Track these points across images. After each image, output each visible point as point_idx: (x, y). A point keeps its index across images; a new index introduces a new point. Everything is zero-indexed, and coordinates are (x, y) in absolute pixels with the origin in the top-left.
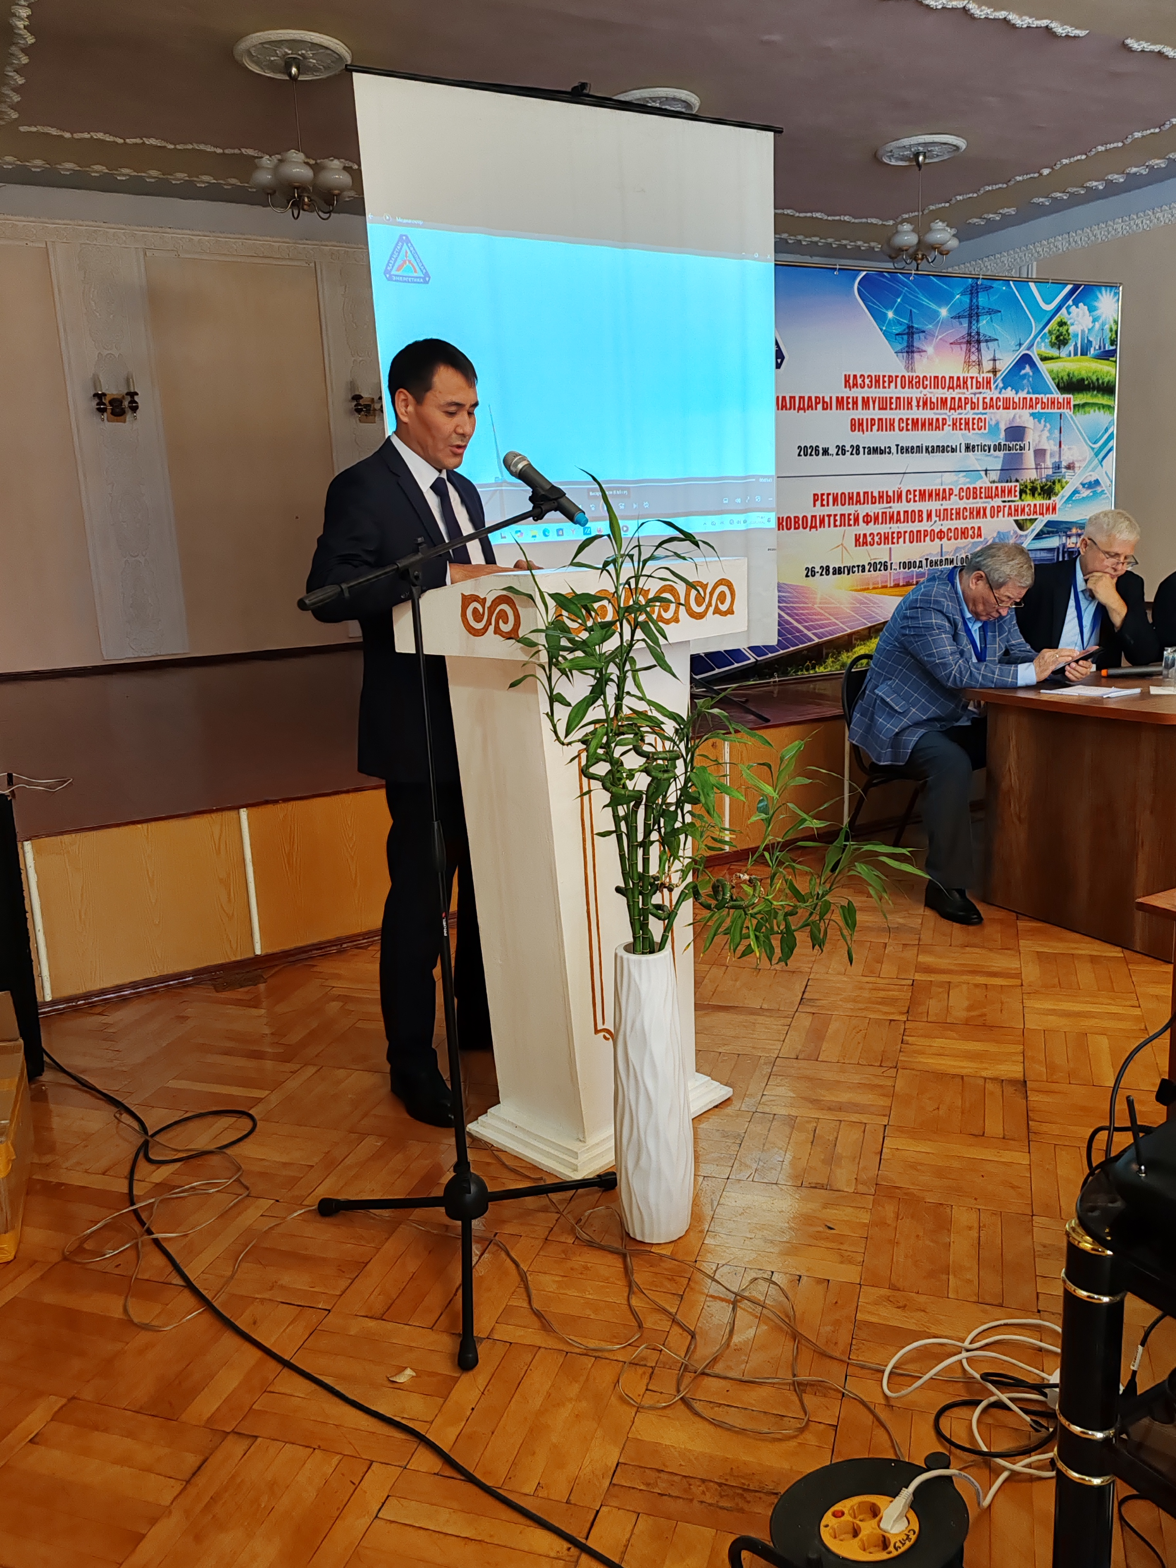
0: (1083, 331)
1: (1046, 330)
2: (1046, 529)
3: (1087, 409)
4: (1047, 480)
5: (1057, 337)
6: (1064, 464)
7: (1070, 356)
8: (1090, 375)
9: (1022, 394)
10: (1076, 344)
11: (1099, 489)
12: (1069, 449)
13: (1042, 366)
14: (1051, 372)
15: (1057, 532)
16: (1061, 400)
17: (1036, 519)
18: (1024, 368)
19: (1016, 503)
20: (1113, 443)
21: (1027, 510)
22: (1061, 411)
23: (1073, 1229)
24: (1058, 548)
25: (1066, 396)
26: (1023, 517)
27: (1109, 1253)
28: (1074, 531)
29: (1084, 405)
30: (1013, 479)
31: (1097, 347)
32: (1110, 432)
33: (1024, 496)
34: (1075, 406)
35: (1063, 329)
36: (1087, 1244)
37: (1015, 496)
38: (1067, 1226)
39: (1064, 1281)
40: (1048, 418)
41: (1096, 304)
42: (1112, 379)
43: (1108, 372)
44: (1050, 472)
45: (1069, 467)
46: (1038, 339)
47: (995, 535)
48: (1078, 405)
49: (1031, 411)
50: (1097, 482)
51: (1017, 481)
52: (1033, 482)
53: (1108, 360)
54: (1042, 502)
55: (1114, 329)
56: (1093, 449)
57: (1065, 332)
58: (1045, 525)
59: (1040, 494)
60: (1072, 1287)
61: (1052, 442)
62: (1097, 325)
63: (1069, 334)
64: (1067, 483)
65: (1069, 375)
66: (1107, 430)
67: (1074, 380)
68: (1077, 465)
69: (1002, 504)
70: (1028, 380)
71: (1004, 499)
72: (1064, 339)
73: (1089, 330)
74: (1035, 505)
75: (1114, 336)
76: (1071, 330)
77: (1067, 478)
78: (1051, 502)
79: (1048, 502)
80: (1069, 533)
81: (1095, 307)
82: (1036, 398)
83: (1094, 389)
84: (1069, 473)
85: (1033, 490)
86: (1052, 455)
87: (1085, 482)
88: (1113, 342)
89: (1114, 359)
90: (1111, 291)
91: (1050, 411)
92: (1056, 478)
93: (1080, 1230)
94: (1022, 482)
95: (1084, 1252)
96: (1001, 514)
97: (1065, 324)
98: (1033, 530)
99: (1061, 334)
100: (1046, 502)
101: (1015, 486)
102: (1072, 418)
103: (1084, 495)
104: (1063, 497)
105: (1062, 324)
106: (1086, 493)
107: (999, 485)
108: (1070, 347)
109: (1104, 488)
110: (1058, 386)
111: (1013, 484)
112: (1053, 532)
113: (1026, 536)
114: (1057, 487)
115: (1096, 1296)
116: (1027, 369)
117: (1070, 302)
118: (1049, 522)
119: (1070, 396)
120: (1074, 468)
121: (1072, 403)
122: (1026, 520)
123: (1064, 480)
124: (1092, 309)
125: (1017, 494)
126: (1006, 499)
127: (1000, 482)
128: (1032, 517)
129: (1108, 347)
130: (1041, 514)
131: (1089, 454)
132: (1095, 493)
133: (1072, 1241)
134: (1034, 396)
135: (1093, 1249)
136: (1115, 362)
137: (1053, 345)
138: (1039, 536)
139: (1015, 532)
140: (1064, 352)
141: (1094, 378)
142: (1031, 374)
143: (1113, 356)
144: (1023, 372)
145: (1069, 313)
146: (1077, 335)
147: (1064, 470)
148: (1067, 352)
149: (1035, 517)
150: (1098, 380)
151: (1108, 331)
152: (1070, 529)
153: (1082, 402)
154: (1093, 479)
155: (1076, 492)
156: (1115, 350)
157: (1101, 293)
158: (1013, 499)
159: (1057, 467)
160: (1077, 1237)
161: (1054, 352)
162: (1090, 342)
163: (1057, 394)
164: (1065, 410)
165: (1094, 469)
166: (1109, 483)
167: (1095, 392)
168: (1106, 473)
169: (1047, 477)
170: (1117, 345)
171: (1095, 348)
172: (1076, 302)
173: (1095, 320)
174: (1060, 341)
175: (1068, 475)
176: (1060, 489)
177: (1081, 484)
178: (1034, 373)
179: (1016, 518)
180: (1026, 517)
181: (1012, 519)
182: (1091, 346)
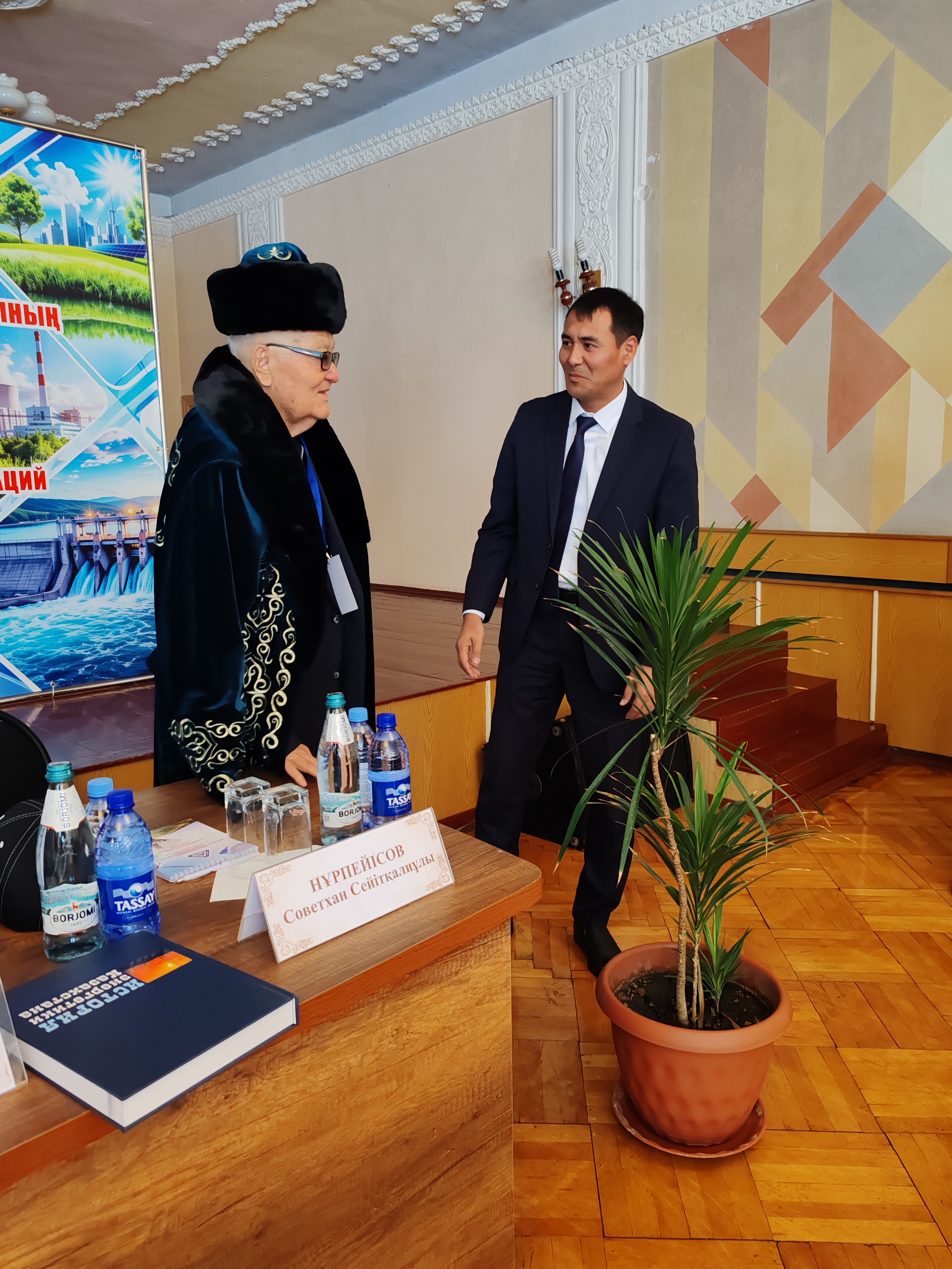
0: (69, 208)
2: (24, 513)
3: (94, 329)
4: (18, 435)
5: (11, 208)
6: (53, 411)
7: (44, 240)
8: (94, 278)
10: (56, 226)
11: (135, 454)
12: (63, 389)
14: (3, 262)
15: (51, 517)
16: (34, 310)
20: (157, 386)
22: (37, 327)
24: (58, 543)
25: (44, 305)
28: (89, 514)
29: (88, 324)
31: (105, 237)
32: (150, 368)
34: (67, 323)
35: (25, 197)
40: (6, 336)
41: (94, 169)
42: (147, 291)
43: (131, 279)
44: (24, 422)
45: (66, 417)
48: (75, 322)
50: (130, 443)
53: (132, 260)
54: (10, 469)
55: (138, 213)
56: (115, 392)
57: (27, 203)
58: (22, 506)
59: (3, 457)
61: (21, 376)
62: (100, 203)
63: (38, 208)
64: (64, 441)
65: (45, 272)
66: (141, 366)
67: (59, 281)
68: (83, 414)
72: (28, 213)
73: (82, 207)
75: (138, 226)
76: (42, 200)
77: (64, 434)
78: (32, 469)
79: (25, 469)
80: (78, 518)
81: (93, 173)
83: (105, 300)
84: (71, 425)
86: (22, 396)
87: (105, 441)
88: (137, 234)
89: (144, 260)
90: (123, 156)
91: (8, 324)
92: (39, 432)
97: (27, 189)
99: (20, 204)
100: (19, 469)
102: (62, 341)
103: (105, 461)
104: (57, 463)
105: (18, 187)
106: (108, 458)
108: (45, 227)
109: (146, 452)
110: (24, 287)
112: (41, 517)
114: (43, 447)
117: (34, 156)
118: (29, 501)
119: (56, 305)
120: (77, 419)
121: (60, 319)
123: (57, 437)
124: (84, 176)
129: (128, 239)
130: (14, 488)
131: (106, 399)
132: (126, 458)
136: (147, 265)
137: (3, 219)
138: (9, 522)
140: (30, 233)
141: (105, 285)
143: (142, 256)
145: (34, 174)
146: (58, 212)
147: (54, 422)
148: (39, 236)
150: (111, 287)
151: (126, 217)
152: (79, 512)
153: (83, 317)
154: (120, 438)
155: (84, 456)
156: (144, 247)
157: (102, 154)
159: (39, 415)
161: (6, 231)
162: (89, 228)
163: (21, 299)
164: (45, 327)
165: (122, 423)
166: (155, 445)
167: (110, 306)
168: (148, 429)
169: (18, 430)
170: (146, 240)
171: (100, 238)
172: (49, 158)
173: (93, 194)
174: (18, 215)
175: (66, 428)
176: (50, 450)
177: (96, 444)
182: (92, 234)
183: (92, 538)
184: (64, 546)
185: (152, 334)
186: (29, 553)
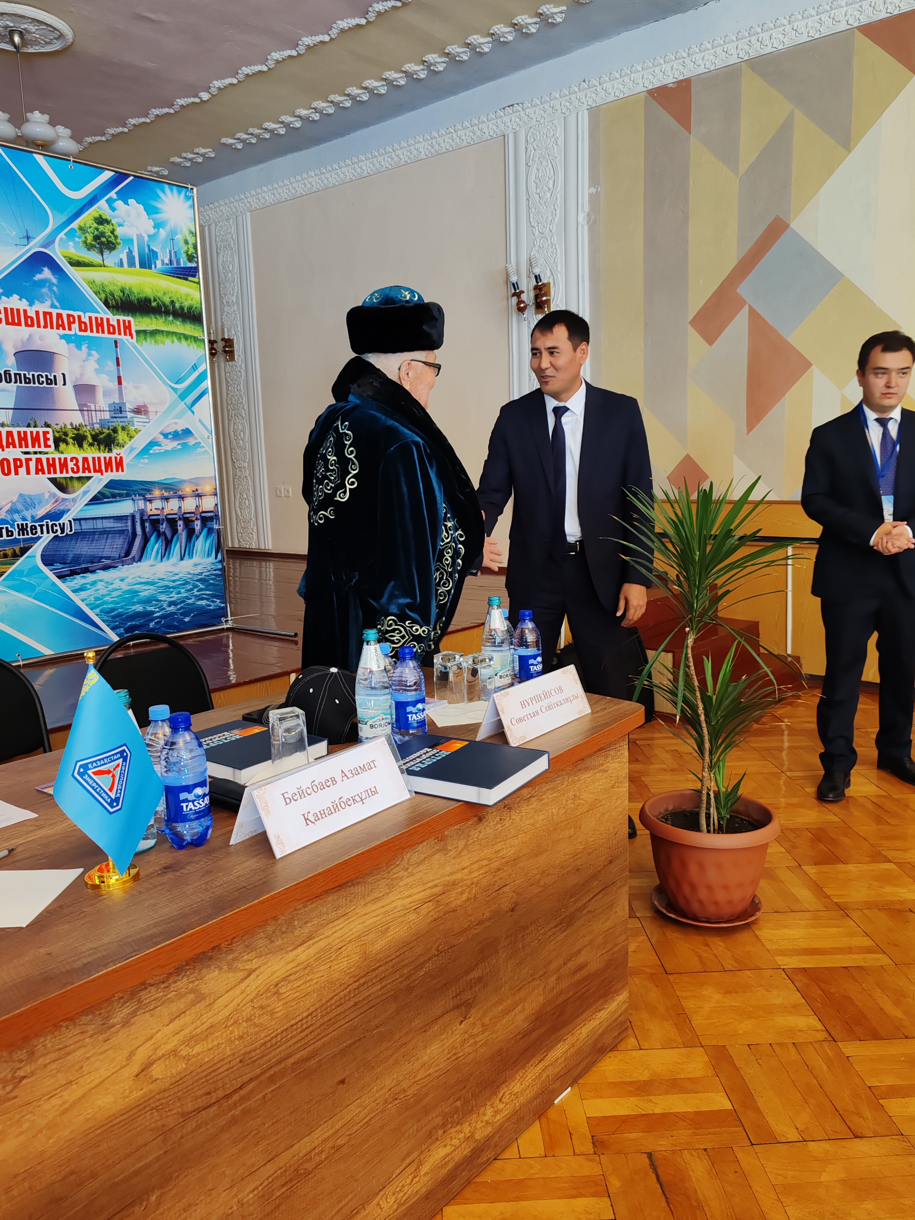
0: (139, 237)
1: (75, 225)
2: (107, 492)
3: (159, 338)
4: (102, 427)
5: (96, 238)
6: (129, 406)
7: (121, 265)
8: (160, 295)
9: (42, 307)
10: (130, 252)
11: (191, 441)
12: (136, 388)
13: (74, 273)
14: (91, 283)
15: (128, 495)
16: (113, 322)
17: (89, 478)
18: (41, 272)
19: (50, 456)
20: (207, 385)
21: (71, 465)
22: (116, 336)
24: (133, 517)
25: (122, 318)
26: (65, 475)
28: (157, 493)
29: (154, 333)
30: (40, 422)
31: (167, 261)
32: (201, 369)
33: (62, 446)
34: (138, 332)
35: (106, 229)
37: (46, 446)
40: (93, 344)
41: (158, 205)
42: (199, 305)
43: (187, 295)
44: (107, 416)
45: (138, 411)
46: (62, 235)
47: (15, 499)
48: (145, 332)
49: (61, 331)
50: (187, 432)
51: (48, 426)
52: (77, 429)
53: (186, 279)
54: (97, 455)
55: (191, 240)
56: (175, 390)
57: (108, 233)
58: (106, 486)
59: (91, 445)
61: (104, 377)
62: (163, 233)
63: (116, 237)
64: (137, 431)
65: (123, 291)
67: (132, 298)
68: (151, 408)
69: (23, 457)
70: (51, 290)
71: (25, 449)
72: (109, 242)
73: (149, 236)
74: (85, 460)
75: (191, 250)
76: (119, 231)
77: (137, 425)
78: (113, 455)
79: (108, 455)
80: (148, 496)
81: (156, 208)
82: (69, 316)
83: (167, 313)
84: (142, 418)
85: (79, 440)
86: (106, 393)
87: (168, 431)
88: (191, 258)
89: (196, 280)
90: (179, 193)
91: (95, 334)
92: (118, 423)
94: (58, 428)
96: (22, 470)
97: (108, 222)
98: (85, 493)
99: (103, 234)
100: (103, 455)
101: (45, 433)
102: (135, 347)
103: (169, 448)
104: (132, 449)
105: (101, 221)
106: (170, 445)
107: (15, 430)
108: (121, 254)
109: (199, 440)
110: (106, 303)
111: (41, 430)
112: (120, 495)
113: (74, 500)
114: (121, 436)
116: (46, 273)
117: (113, 194)
118: (111, 481)
119: (130, 318)
120: (146, 412)
121: (133, 328)
122: (71, 478)
123: (132, 428)
124: (151, 211)
125: (51, 442)
126: (30, 449)
127: (13, 426)
128: (80, 474)
129: (184, 262)
130: (100, 471)
131: (169, 396)
132: (185, 445)
134: (65, 313)
136: (199, 283)
137: (90, 247)
138: (96, 500)
139: (54, 495)
140: (111, 258)
141: (167, 300)
142: (54, 281)
143: (194, 276)
144: (38, 277)
145: (113, 209)
146: (132, 240)
147: (130, 415)
148: (117, 261)
149: (87, 474)
150: (172, 302)
151: (182, 243)
152: (149, 491)
153: (150, 328)
154: (179, 428)
155: (153, 443)
156: (196, 269)
157: (164, 192)
158: (43, 449)
159: (118, 410)
161: (93, 256)
162: (155, 254)
163: (105, 314)
164: (122, 337)
165: (180, 416)
166: (206, 434)
167: (171, 318)
168: (200, 421)
169: (102, 423)
170: (197, 262)
171: (163, 261)
172: (124, 196)
173: (158, 226)
174: (101, 243)
175: (138, 421)
176: (127, 439)
177: (161, 433)
178: (59, 280)
179: (52, 476)
180: (71, 474)
181: (44, 478)
182: (157, 258)
183: (158, 512)
184: (138, 519)
185: (203, 340)
186: (112, 525)
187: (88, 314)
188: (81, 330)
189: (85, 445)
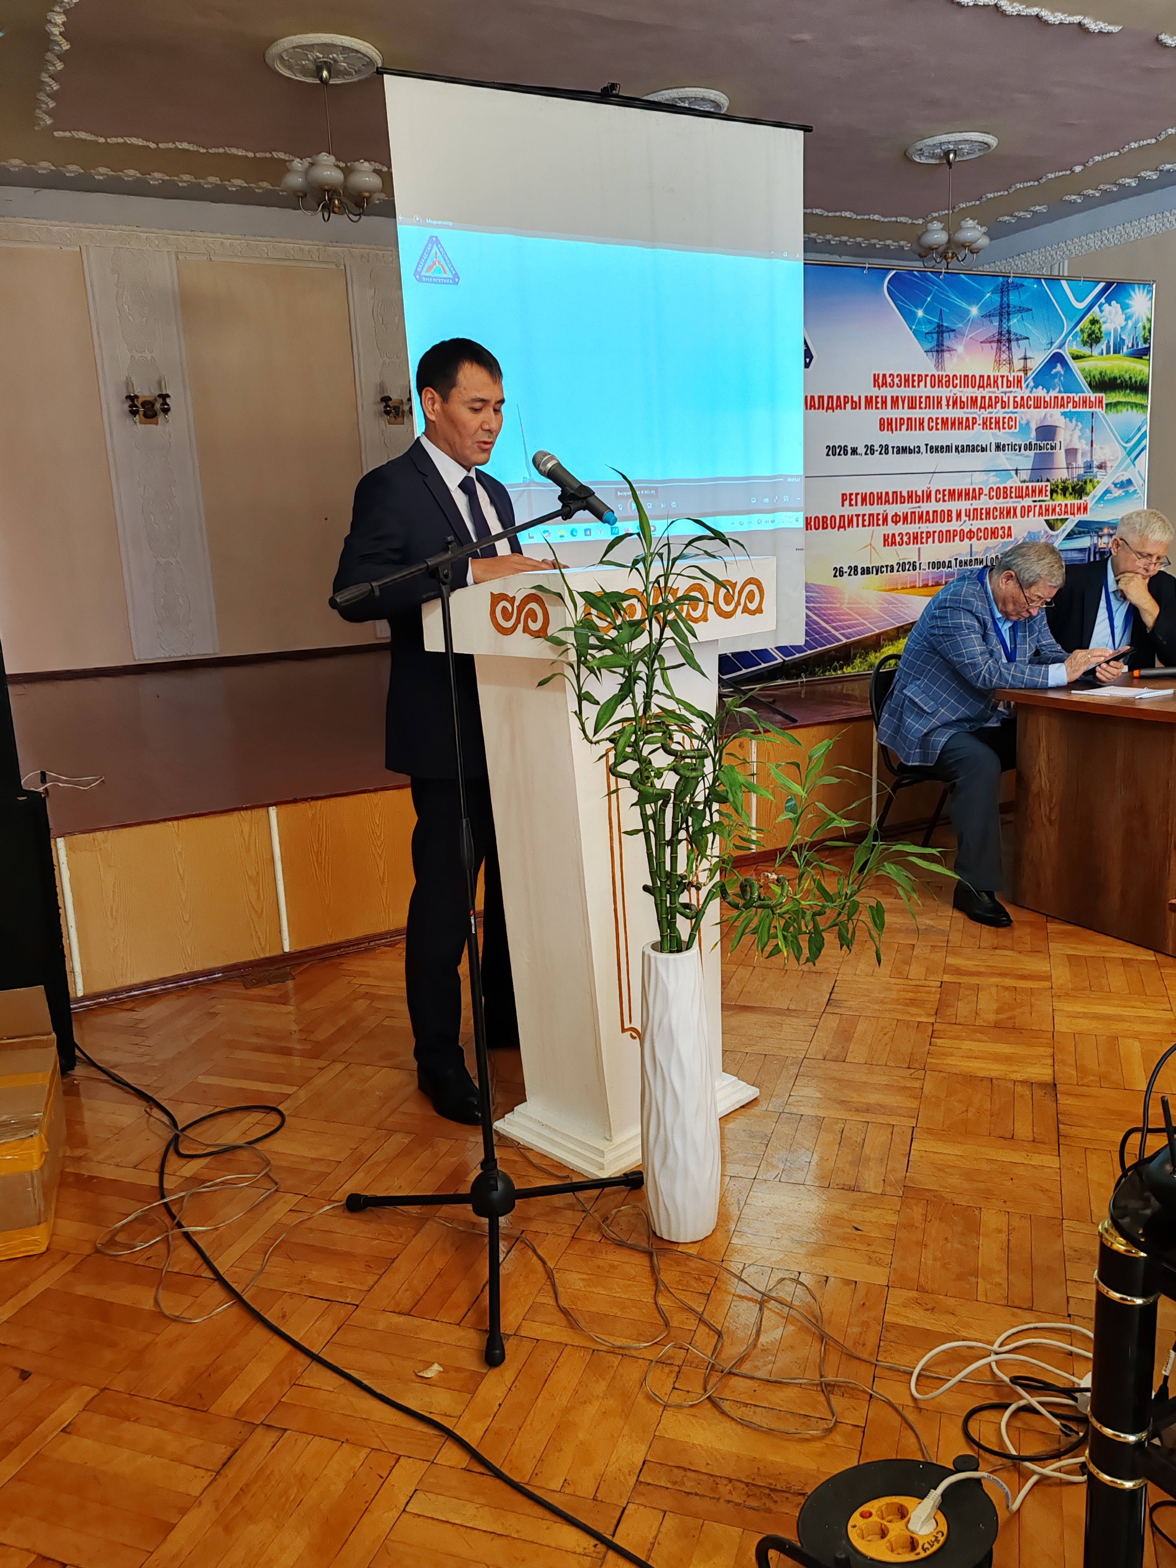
0: (1115, 330)
1: (1078, 329)
2: (1077, 530)
3: (1119, 408)
4: (1078, 480)
5: (1090, 335)
6: (1095, 463)
7: (1102, 354)
8: (1123, 373)
9: (1053, 394)
10: (1109, 342)
11: (1131, 489)
12: (1101, 448)
13: (1074, 365)
14: (1083, 370)
15: (1089, 532)
16: (1093, 399)
17: (1067, 519)
18: (1055, 367)
19: (1047, 503)
20: (1146, 442)
21: (1058, 509)
22: (1093, 410)
23: (1107, 1230)
24: (1090, 549)
25: (1098, 395)
26: (1054, 517)
27: (1143, 1254)
28: (1106, 531)
29: (1117, 404)
30: (1044, 479)
31: (1130, 346)
32: (1143, 430)
33: (1055, 495)
34: (1107, 405)
35: (1096, 328)
36: (1120, 1245)
37: (1046, 496)
38: (1100, 1227)
39: (1097, 1283)
40: (1079, 416)
41: (1130, 302)
42: (1145, 378)
43: (1141, 371)
44: (1082, 471)
45: (1101, 467)
46: (1070, 337)
47: (1025, 534)
48: (1111, 404)
49: (1063, 410)
50: (1129, 482)
51: (1048, 480)
52: (1064, 482)
53: (1141, 358)
54: (1073, 501)
55: (1147, 327)
56: (1125, 448)
57: (1097, 331)
58: (1076, 526)
59: (1071, 494)
60: (1105, 1289)
61: (1083, 441)
62: (1130, 323)
63: (1101, 333)
64: (1098, 482)
65: (1101, 374)
66: (1139, 429)
67: (1106, 378)
68: (1109, 464)
69: (1033, 504)
70: (1060, 379)
71: (1034, 499)
72: (1096, 337)
73: (1121, 328)
74: (1066, 505)
75: (1147, 334)
76: (1104, 328)
77: (1099, 478)
78: (1082, 501)
79: (1079, 501)
80: (1100, 533)
81: (1128, 305)
82: (1068, 397)
83: (1126, 387)
84: (1102, 472)
85: (1064, 490)
86: (1083, 455)
87: (1117, 481)
88: (1146, 340)
89: (1147, 357)
90: (1144, 289)
91: (1081, 410)
92: (1088, 477)
93: (1112, 1231)
94: (1053, 482)
95: (1116, 1253)
96: (1031, 514)
97: (1097, 322)
98: (1064, 530)
99: (1093, 332)
100: (1077, 502)
101: (1046, 486)
102: (1104, 417)
103: (1116, 495)
104: (1094, 497)
105: (1094, 322)
106: (1118, 493)
107: (1030, 485)
108: (1103, 346)
109: (1137, 488)
110: (1090, 385)
111: (1044, 484)
112: (1084, 532)
113: (1057, 535)
114: (1089, 487)
115: (1129, 1298)
116: (1059, 368)
117: (1103, 300)
118: (1080, 522)
119: (1103, 395)
120: (1105, 468)
121: (1104, 402)
122: (1057, 519)
123: (1096, 480)
124: (1124, 307)
125: (1048, 493)
126: (1037, 499)
127: (1030, 481)
128: (1063, 517)
129: (1142, 345)
130: (1073, 514)
131: (1121, 453)
132: (1127, 492)
133: (1105, 1242)
134: (1065, 395)
135: (1126, 1251)
136: (1149, 360)
137: (1085, 343)
138: (1070, 536)
139: (1046, 532)
140: (1096, 350)
141: (1127, 377)
142: (1062, 372)
143: (1146, 355)
144: (1054, 371)
145: (1101, 311)
146: (1110, 334)
147: (1095, 470)
148: (1100, 351)
149: (1066, 517)
150: (1130, 378)
151: (1141, 329)
152: (1101, 529)
153: (1115, 400)
154: (1125, 479)
155: (1107, 491)
156: (1149, 348)
157: (1134, 290)
158: (1044, 498)
159: (1089, 466)
160: (1109, 1238)
161: (1086, 351)
162: (1123, 340)
163: (1089, 393)
164: (1097, 410)
165: (1125, 470)
166: (1141, 482)
167: (1128, 391)
168: (1139, 472)
169: (1079, 476)
170: (1150, 343)
171: (1128, 348)
172: (1108, 301)
173: (1127, 318)
174: (1092, 339)
175: (1100, 474)
176: (1091, 488)
177: (1113, 483)
178: (1065, 371)
179: (1047, 518)
180: (1057, 517)
181: (1042, 519)
182: (1124, 344)
184: (1092, 552)
185: (1147, 407)
186: (1077, 555)
187: (1079, 395)
188: (1074, 407)
189: (1067, 495)
